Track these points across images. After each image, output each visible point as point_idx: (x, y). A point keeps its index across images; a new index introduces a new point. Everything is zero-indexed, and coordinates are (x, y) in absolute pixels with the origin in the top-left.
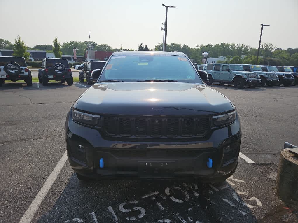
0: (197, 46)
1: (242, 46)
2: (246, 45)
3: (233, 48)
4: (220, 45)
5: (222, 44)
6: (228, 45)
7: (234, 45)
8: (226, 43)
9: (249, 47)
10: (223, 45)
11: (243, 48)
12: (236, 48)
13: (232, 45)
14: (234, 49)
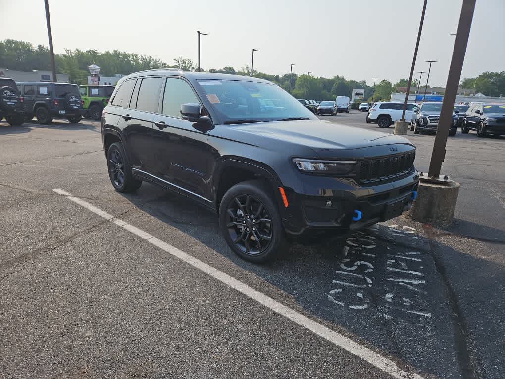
0: (67, 51)
1: (149, 60)
2: (154, 58)
3: (136, 61)
4: (112, 52)
5: (115, 52)
6: (126, 56)
7: (136, 56)
8: (122, 51)
9: (160, 62)
10: (117, 53)
11: (152, 64)
12: (140, 62)
13: (133, 56)
14: (138, 63)
